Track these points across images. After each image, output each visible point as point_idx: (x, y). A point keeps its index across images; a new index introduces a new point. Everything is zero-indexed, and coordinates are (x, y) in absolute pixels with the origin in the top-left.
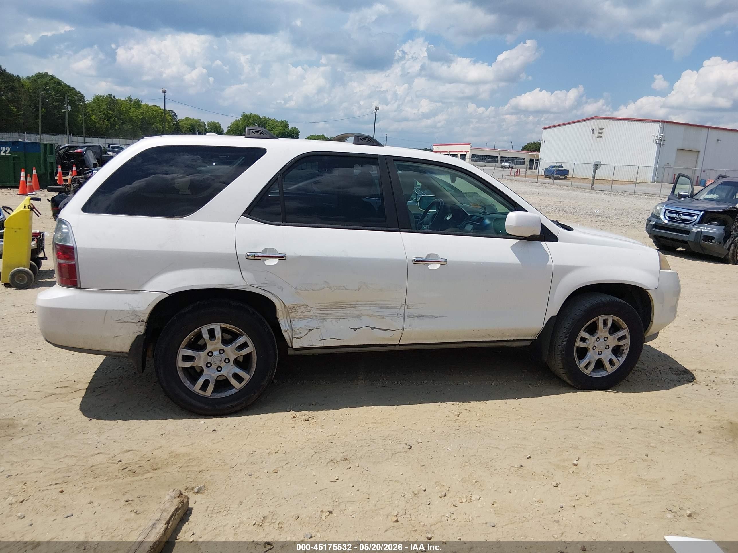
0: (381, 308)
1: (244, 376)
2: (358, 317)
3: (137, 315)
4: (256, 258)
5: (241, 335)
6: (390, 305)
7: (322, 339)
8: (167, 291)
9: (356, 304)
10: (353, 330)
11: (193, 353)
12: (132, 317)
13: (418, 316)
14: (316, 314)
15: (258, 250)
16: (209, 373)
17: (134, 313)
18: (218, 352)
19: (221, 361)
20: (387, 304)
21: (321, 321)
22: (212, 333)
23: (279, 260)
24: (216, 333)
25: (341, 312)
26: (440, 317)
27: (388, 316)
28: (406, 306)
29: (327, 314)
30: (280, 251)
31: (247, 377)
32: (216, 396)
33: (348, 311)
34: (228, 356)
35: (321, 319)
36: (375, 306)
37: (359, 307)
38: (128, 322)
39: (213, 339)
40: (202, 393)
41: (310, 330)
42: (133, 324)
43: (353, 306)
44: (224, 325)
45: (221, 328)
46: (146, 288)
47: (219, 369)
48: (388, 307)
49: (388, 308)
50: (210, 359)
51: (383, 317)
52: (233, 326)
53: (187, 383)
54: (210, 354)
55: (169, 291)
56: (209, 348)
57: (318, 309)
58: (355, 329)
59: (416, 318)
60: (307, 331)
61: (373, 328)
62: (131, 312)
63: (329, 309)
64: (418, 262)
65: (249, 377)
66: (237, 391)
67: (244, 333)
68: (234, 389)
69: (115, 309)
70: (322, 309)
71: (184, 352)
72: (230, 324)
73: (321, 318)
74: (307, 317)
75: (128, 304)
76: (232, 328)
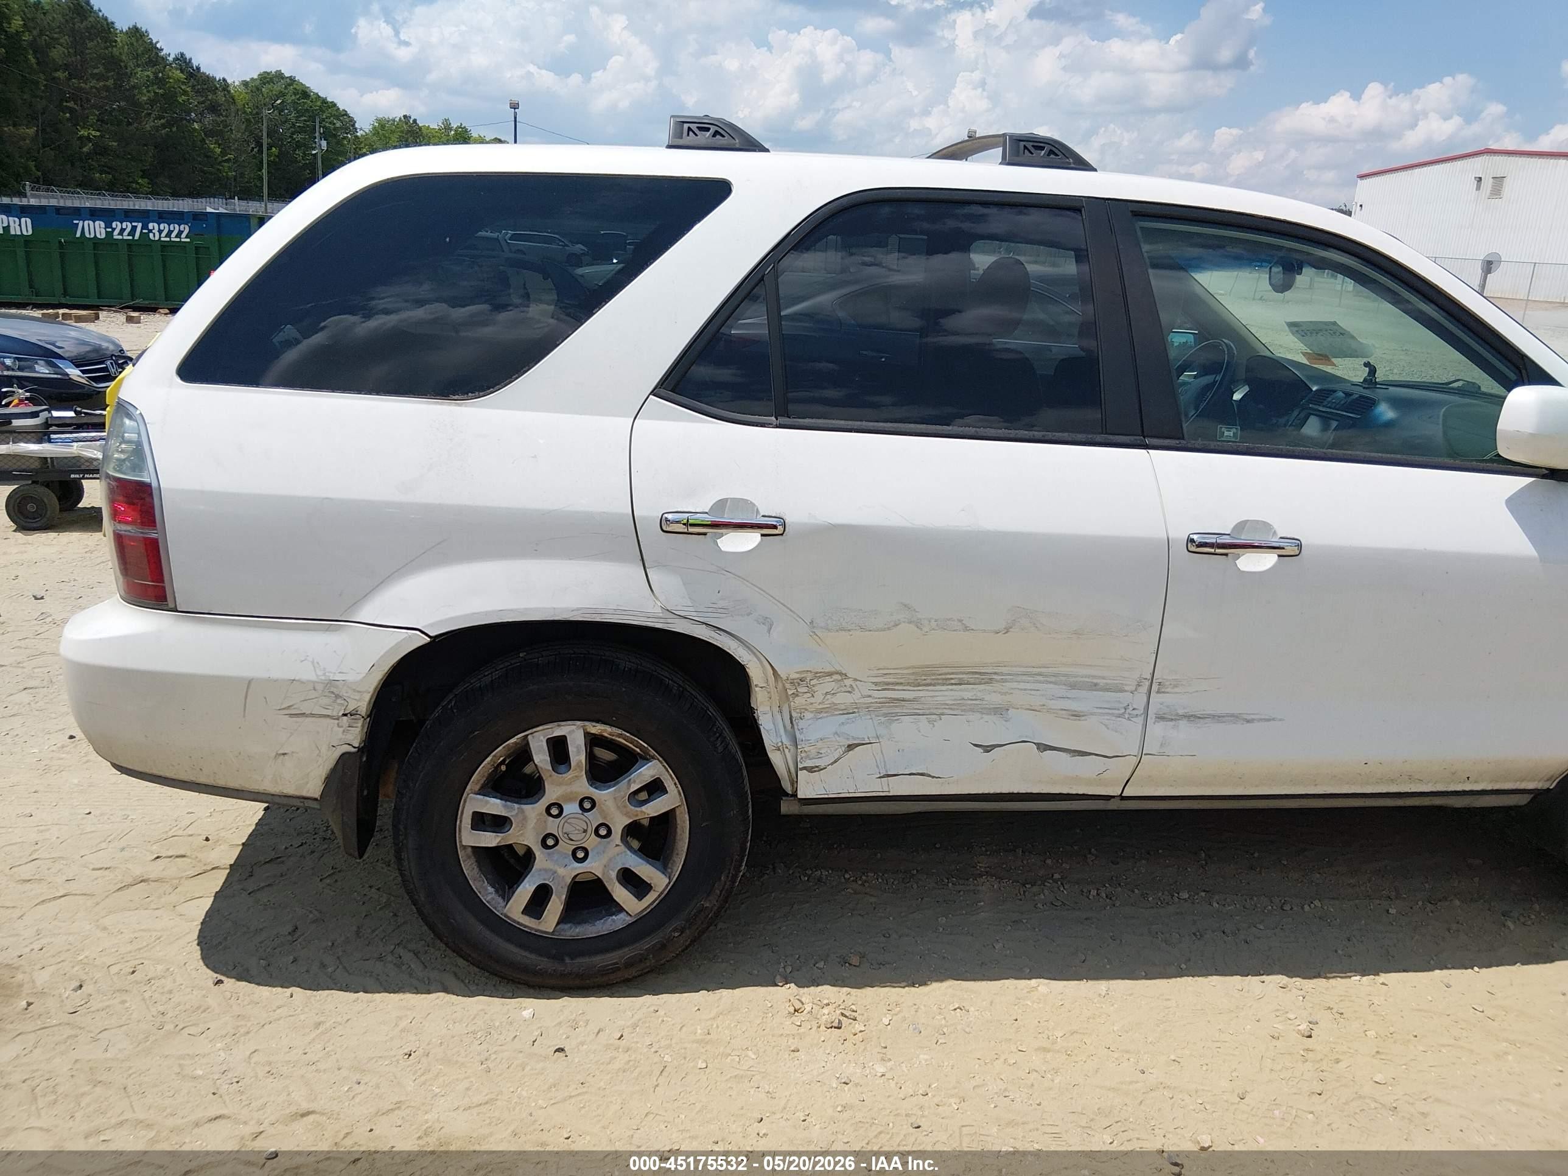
0: (1073, 686)
1: (651, 878)
2: (1000, 711)
3: (337, 696)
4: (691, 530)
5: (647, 758)
6: (1104, 678)
7: (883, 773)
8: (423, 627)
9: (995, 673)
10: (980, 750)
11: (505, 806)
12: (325, 701)
13: (1191, 718)
14: (870, 700)
15: (701, 505)
16: (549, 865)
17: (331, 688)
18: (577, 805)
19: (585, 831)
20: (1094, 677)
21: (883, 719)
22: (559, 750)
23: (762, 535)
24: (572, 750)
25: (945, 694)
26: (1261, 720)
27: (1092, 714)
28: (1152, 684)
29: (903, 700)
30: (767, 507)
31: (659, 880)
32: (568, 933)
33: (967, 692)
34: (605, 818)
35: (885, 715)
36: (1053, 679)
37: (1005, 681)
38: (312, 715)
39: (562, 767)
40: (527, 921)
41: (851, 747)
42: (328, 720)
43: (983, 677)
44: (596, 729)
45: (587, 734)
46: (367, 613)
47: (580, 855)
48: (1096, 685)
49: (1095, 687)
50: (552, 826)
51: (1077, 715)
52: (620, 731)
53: (487, 894)
54: (554, 811)
55: (432, 625)
56: (552, 792)
57: (876, 684)
58: (988, 749)
59: (1183, 723)
60: (841, 751)
61: (1043, 747)
62: (320, 687)
63: (909, 684)
64: (1201, 546)
65: (668, 881)
66: (629, 920)
67: (653, 752)
68: (622, 916)
69: (276, 674)
70: (888, 684)
71: (476, 803)
72: (611, 725)
73: (885, 710)
74: (843, 707)
75: (313, 662)
76: (620, 735)
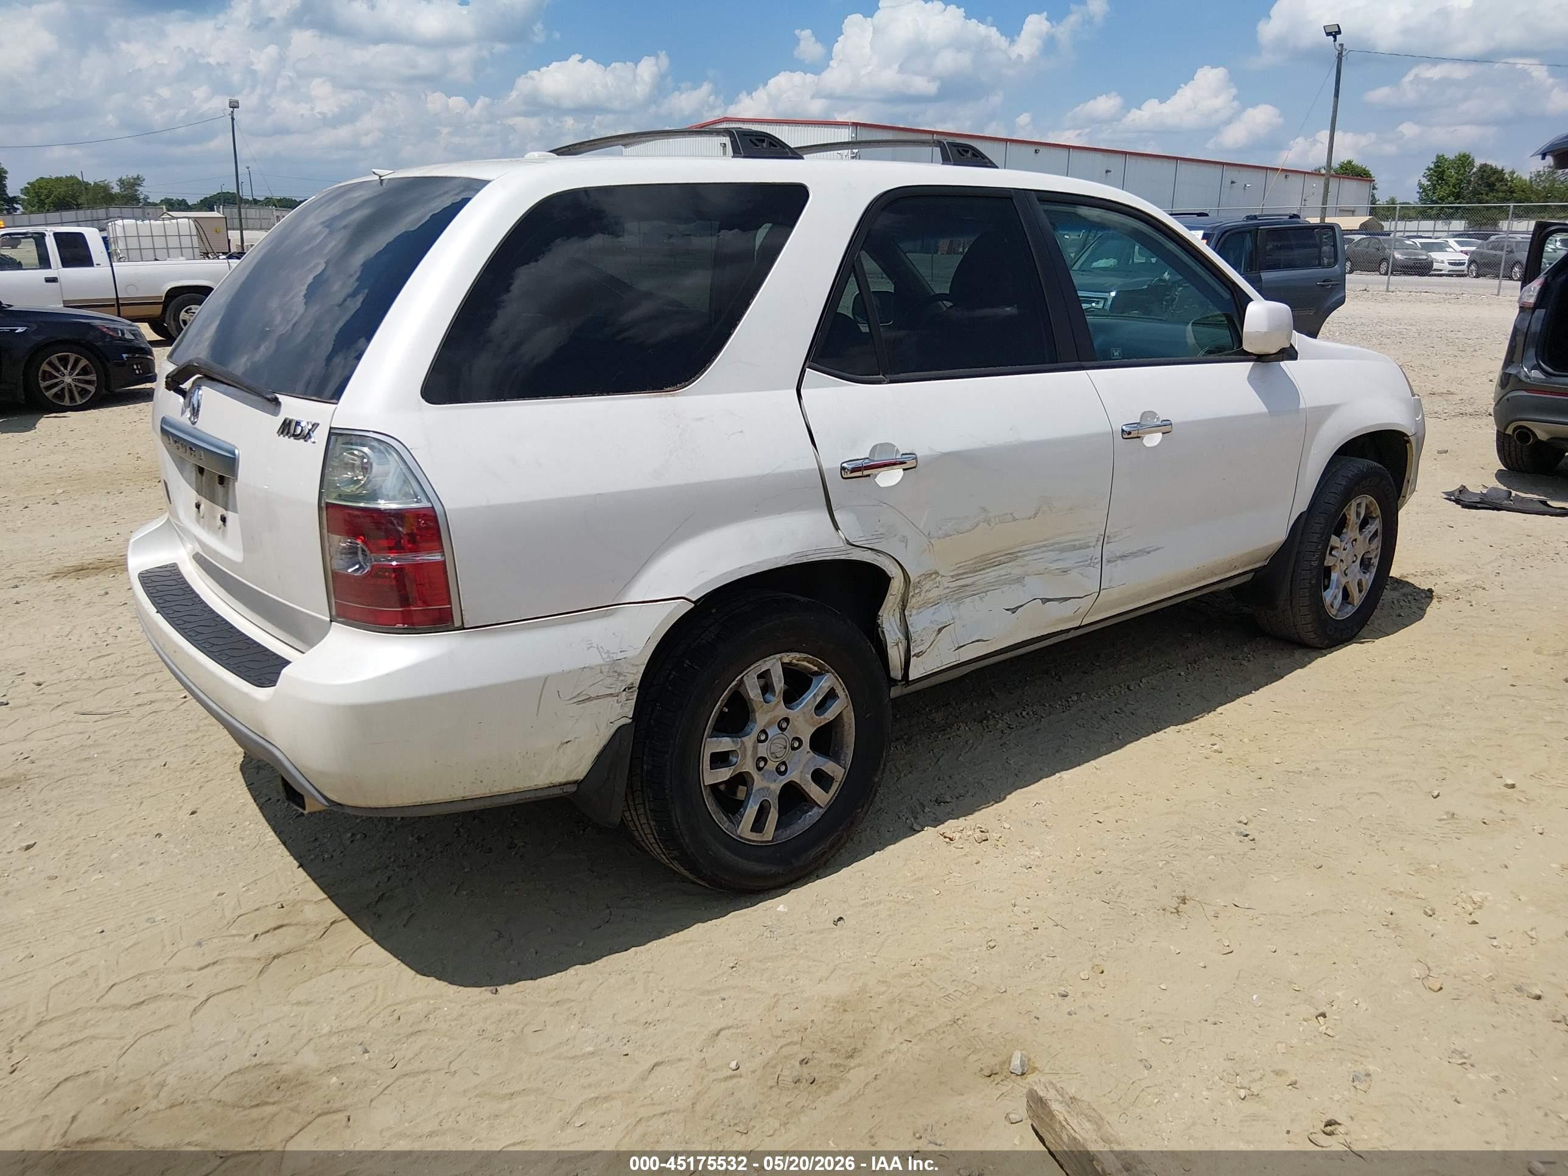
0: (1062, 551)
1: (833, 772)
2: (1019, 580)
3: (620, 674)
4: (858, 473)
5: (819, 674)
6: (1078, 540)
7: (957, 646)
8: (687, 595)
9: (1019, 552)
10: (1009, 612)
11: (732, 742)
12: (609, 681)
13: (1122, 557)
14: (949, 590)
16: (765, 784)
17: (614, 667)
18: (777, 727)
19: (785, 748)
20: (1074, 540)
21: (954, 604)
22: (766, 682)
23: (904, 470)
24: (775, 680)
25: (991, 574)
26: (1154, 550)
27: (1074, 568)
28: (1105, 539)
29: (967, 586)
30: (902, 447)
31: (836, 770)
32: (784, 836)
33: (1002, 571)
34: (796, 732)
35: (956, 600)
36: (1051, 548)
37: (1025, 556)
38: (598, 697)
39: (768, 697)
40: (754, 836)
41: (940, 630)
42: (610, 699)
43: (1012, 556)
44: (789, 658)
45: (784, 664)
46: (636, 594)
47: (783, 769)
48: (1075, 546)
49: (1074, 548)
50: (762, 750)
51: (1065, 571)
52: (805, 655)
53: (724, 822)
54: (762, 737)
55: (693, 592)
56: (760, 721)
57: (952, 577)
58: (1014, 610)
59: (1119, 561)
60: (934, 635)
61: (1045, 601)
62: (605, 669)
63: (970, 572)
64: (1126, 434)
65: (844, 770)
66: (822, 811)
67: (827, 667)
68: (815, 809)
69: (567, 667)
70: (958, 575)
71: (712, 745)
72: (799, 652)
73: (956, 597)
74: (932, 600)
75: (598, 648)
76: (804, 659)
